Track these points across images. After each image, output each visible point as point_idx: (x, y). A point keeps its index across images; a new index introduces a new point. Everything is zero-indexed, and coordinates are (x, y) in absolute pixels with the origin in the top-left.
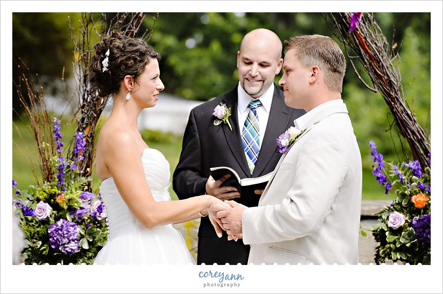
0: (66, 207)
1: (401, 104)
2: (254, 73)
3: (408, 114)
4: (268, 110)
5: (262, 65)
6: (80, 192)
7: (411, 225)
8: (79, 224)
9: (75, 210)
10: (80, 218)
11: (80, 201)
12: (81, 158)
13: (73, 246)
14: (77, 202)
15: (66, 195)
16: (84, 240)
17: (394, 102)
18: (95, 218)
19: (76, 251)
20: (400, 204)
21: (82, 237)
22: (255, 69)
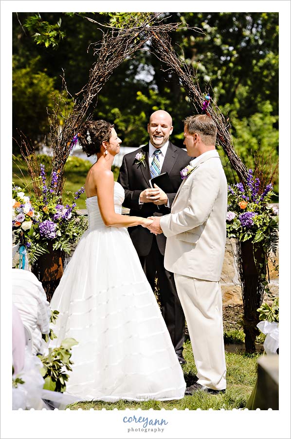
0: (48, 214)
1: (232, 152)
2: (159, 131)
3: (236, 157)
4: (164, 156)
5: (163, 126)
6: (55, 205)
7: (238, 218)
8: (55, 222)
9: (54, 215)
10: (56, 219)
11: (56, 210)
12: (56, 186)
13: (53, 235)
14: (54, 211)
15: (48, 207)
16: (59, 231)
17: (228, 151)
18: (64, 219)
19: (55, 237)
20: (232, 207)
21: (58, 229)
22: (159, 129)
